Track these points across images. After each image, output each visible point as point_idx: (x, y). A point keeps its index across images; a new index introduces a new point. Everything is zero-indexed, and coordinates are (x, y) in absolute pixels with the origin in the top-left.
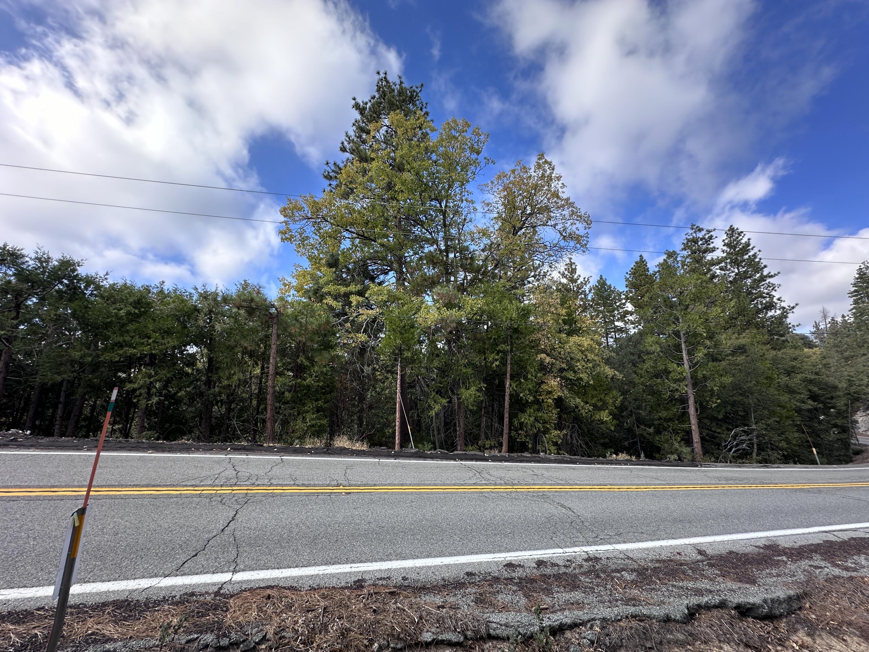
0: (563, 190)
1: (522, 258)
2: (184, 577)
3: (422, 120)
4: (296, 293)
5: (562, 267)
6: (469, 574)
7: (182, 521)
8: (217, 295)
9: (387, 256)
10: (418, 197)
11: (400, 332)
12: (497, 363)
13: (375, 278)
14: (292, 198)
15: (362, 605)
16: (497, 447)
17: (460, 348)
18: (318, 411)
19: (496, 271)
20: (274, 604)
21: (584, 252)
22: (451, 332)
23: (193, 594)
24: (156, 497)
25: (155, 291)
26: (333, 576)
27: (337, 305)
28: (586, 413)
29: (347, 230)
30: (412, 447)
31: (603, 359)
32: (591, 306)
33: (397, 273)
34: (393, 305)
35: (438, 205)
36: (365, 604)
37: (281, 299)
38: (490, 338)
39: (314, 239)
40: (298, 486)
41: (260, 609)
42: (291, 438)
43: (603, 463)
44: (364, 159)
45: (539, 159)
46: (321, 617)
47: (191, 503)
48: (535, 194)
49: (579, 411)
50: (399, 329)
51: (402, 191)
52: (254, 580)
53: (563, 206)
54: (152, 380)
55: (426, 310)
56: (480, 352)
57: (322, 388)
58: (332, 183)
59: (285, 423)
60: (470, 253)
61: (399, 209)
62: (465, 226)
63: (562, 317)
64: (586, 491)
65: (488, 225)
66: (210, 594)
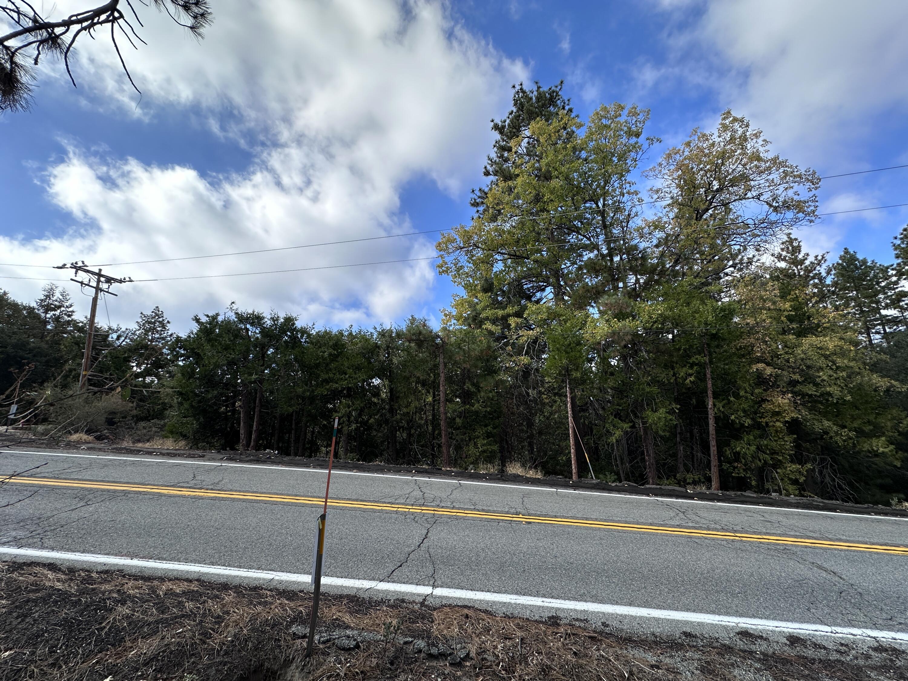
0: (767, 148)
1: (713, 246)
2: (394, 584)
3: (565, 120)
4: (455, 322)
5: (776, 247)
6: (687, 634)
7: (386, 533)
8: (392, 332)
9: (542, 271)
10: (570, 203)
11: (565, 351)
12: (692, 379)
13: (531, 297)
14: (445, 232)
15: (560, 644)
16: (703, 483)
17: (638, 363)
18: (488, 437)
19: (677, 268)
20: (472, 624)
21: (811, 221)
22: (625, 346)
23: (403, 601)
24: (365, 511)
25: (346, 334)
26: (525, 607)
27: (496, 329)
28: (844, 441)
29: (499, 253)
30: (592, 478)
31: (865, 364)
32: (834, 293)
33: (554, 288)
34: (555, 322)
35: (594, 206)
36: (563, 643)
37: (444, 329)
38: (679, 349)
39: (468, 267)
40: (478, 511)
41: (461, 627)
42: (466, 463)
43: (886, 514)
44: (508, 177)
45: (724, 119)
46: (519, 647)
47: (391, 518)
48: (723, 164)
49: (831, 438)
50: (564, 348)
51: (552, 200)
52: (451, 598)
53: (769, 168)
54: (350, 409)
55: (592, 324)
56: (666, 366)
57: (490, 413)
58: (479, 209)
59: (458, 448)
60: (640, 252)
61: (550, 220)
62: (630, 222)
63: (786, 313)
64: (860, 551)
65: (661, 215)
66: (417, 604)
